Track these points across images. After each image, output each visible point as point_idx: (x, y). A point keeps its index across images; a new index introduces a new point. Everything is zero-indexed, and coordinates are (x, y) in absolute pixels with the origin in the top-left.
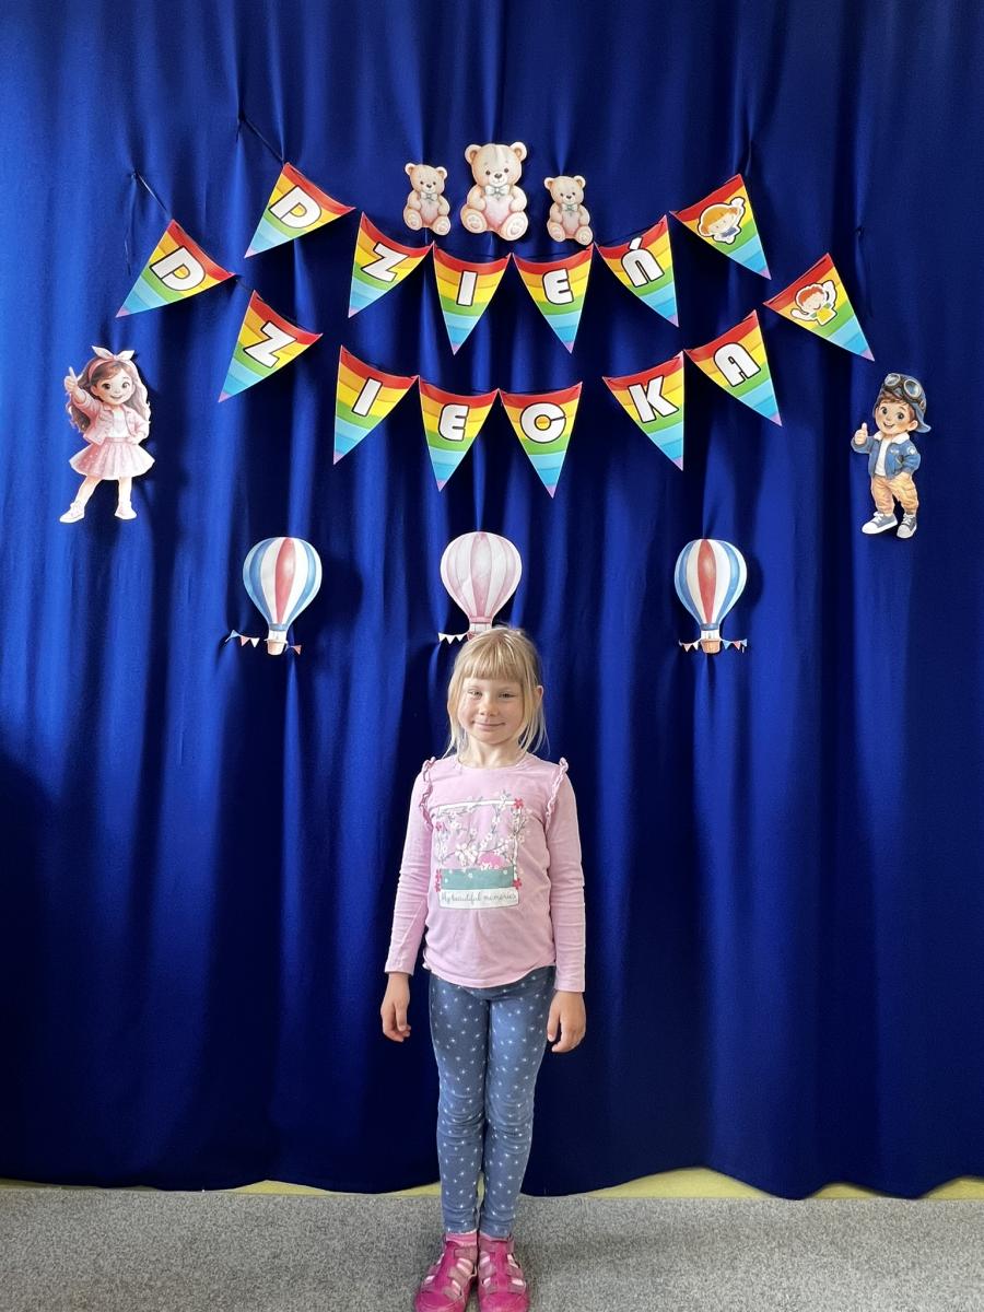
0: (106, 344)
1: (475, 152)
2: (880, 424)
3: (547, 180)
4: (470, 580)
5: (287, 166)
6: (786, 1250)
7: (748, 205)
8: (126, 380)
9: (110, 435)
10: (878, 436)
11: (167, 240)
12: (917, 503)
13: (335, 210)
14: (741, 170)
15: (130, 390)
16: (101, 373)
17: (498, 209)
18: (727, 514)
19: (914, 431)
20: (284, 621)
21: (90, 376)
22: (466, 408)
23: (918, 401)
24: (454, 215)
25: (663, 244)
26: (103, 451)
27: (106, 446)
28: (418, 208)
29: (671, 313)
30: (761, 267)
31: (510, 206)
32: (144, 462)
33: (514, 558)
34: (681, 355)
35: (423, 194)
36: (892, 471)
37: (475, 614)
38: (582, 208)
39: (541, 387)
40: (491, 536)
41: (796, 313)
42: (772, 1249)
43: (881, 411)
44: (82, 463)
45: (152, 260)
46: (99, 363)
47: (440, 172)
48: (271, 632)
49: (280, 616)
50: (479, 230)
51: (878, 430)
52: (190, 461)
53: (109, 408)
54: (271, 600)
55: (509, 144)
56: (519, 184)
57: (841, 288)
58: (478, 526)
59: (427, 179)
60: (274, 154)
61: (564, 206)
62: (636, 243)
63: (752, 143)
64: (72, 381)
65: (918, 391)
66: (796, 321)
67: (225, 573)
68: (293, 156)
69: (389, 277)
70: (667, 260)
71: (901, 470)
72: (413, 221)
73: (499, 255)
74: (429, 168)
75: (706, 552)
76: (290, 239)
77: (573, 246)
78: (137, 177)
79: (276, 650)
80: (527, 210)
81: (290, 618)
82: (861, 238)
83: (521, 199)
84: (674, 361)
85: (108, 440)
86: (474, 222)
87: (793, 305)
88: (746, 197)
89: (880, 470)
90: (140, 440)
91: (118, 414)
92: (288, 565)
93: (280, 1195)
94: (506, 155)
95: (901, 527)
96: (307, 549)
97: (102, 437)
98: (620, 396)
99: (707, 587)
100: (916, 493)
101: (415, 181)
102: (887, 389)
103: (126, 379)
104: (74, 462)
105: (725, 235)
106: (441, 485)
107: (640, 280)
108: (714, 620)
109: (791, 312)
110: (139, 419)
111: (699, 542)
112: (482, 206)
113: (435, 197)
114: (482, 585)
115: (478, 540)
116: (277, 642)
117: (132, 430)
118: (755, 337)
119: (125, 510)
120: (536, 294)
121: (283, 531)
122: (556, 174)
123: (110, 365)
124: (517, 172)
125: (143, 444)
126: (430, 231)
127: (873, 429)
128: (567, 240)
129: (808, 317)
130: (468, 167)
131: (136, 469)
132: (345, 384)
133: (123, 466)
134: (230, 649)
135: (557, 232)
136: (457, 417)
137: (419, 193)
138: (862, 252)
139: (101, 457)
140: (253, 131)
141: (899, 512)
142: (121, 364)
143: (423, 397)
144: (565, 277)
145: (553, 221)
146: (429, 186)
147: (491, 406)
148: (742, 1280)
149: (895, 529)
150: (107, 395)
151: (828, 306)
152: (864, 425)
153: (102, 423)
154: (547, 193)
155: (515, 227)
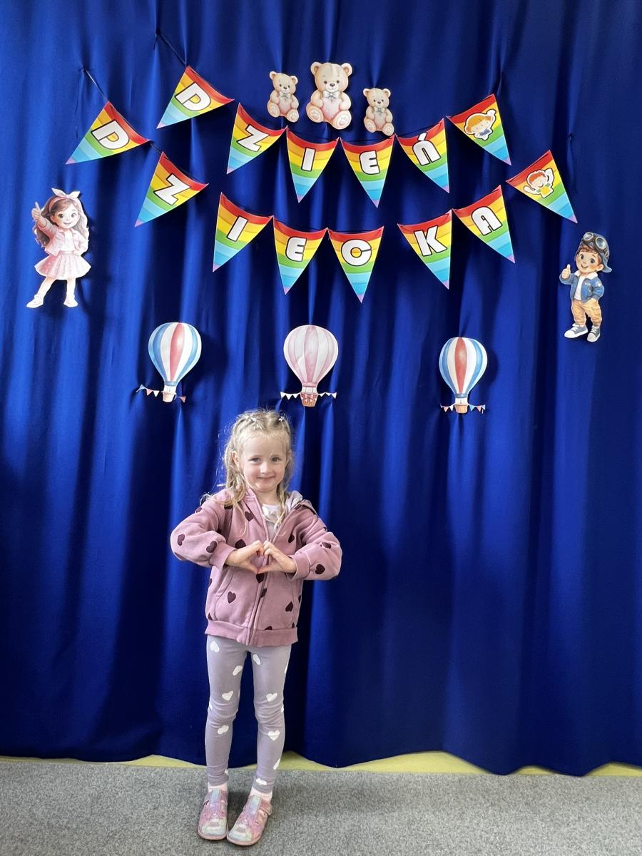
0: (61, 187)
1: (317, 67)
2: (579, 265)
3: (365, 90)
4: (303, 356)
5: (188, 68)
6: (496, 808)
7: (498, 115)
8: (74, 212)
9: (62, 249)
10: (577, 273)
11: (104, 115)
12: (601, 319)
13: (220, 100)
14: (494, 91)
15: (76, 219)
16: (57, 207)
17: (331, 108)
18: (476, 321)
19: (601, 271)
20: (175, 380)
21: (50, 209)
22: (305, 240)
23: (604, 251)
24: (301, 109)
25: (441, 138)
26: (58, 260)
27: (60, 257)
28: (277, 102)
29: (444, 184)
30: (505, 157)
31: (339, 106)
32: (84, 268)
33: (333, 343)
34: (450, 212)
35: (281, 94)
36: (586, 297)
37: (306, 380)
38: (388, 111)
39: (356, 229)
40: (318, 329)
41: (527, 189)
42: (487, 807)
43: (580, 257)
44: (43, 268)
45: (93, 127)
46: (56, 200)
47: (293, 79)
48: (166, 387)
49: (172, 375)
50: (319, 121)
51: (578, 269)
52: (116, 269)
53: (62, 231)
54: (166, 365)
55: (340, 63)
56: (345, 92)
57: (557, 173)
58: (310, 321)
59: (284, 83)
60: (179, 59)
61: (376, 109)
62: (423, 136)
63: (503, 73)
64: (37, 212)
65: (604, 245)
66: (527, 194)
67: (137, 346)
68: (193, 62)
69: (256, 148)
70: (444, 148)
71: (591, 297)
72: (274, 111)
73: (330, 139)
74: (285, 76)
75: (461, 346)
76: (188, 118)
77: (380, 136)
78: (85, 72)
79: (168, 398)
80: (351, 110)
81: (179, 378)
82: (571, 142)
83: (347, 102)
84: (446, 216)
85: (60, 252)
86: (315, 115)
87: (525, 183)
88: (497, 109)
89: (578, 296)
90: (82, 253)
91: (68, 234)
92: (179, 342)
93: (159, 767)
94: (338, 72)
95: (590, 334)
96: (192, 331)
97: (57, 250)
98: (409, 237)
99: (460, 369)
100: (600, 312)
101: (276, 84)
102: (584, 242)
104: (38, 267)
105: (482, 134)
106: (286, 291)
107: (424, 161)
108: (464, 391)
109: (523, 188)
110: (82, 238)
111: (457, 338)
112: (320, 106)
113: (289, 95)
114: (312, 362)
115: (311, 330)
116: (169, 393)
117: (77, 246)
118: (500, 203)
119: (71, 301)
120: (355, 167)
121: (176, 318)
122: (371, 87)
123: (64, 201)
124: (345, 83)
125: (83, 255)
126: (285, 118)
127: (574, 269)
128: (377, 132)
129: (535, 192)
130: (312, 78)
131: (79, 272)
132: (222, 218)
133: (70, 271)
134: (139, 397)
135: (370, 126)
136: (298, 246)
137: (278, 92)
138: (571, 150)
139: (56, 264)
140: (166, 44)
141: (589, 324)
142: (71, 201)
143: (276, 231)
144: (375, 157)
145: (368, 118)
146: (285, 88)
147: (322, 239)
148: (468, 828)
149: (587, 335)
150: (62, 222)
151: (548, 185)
152: (569, 266)
153: (57, 240)
154: (365, 99)
155: (343, 120)
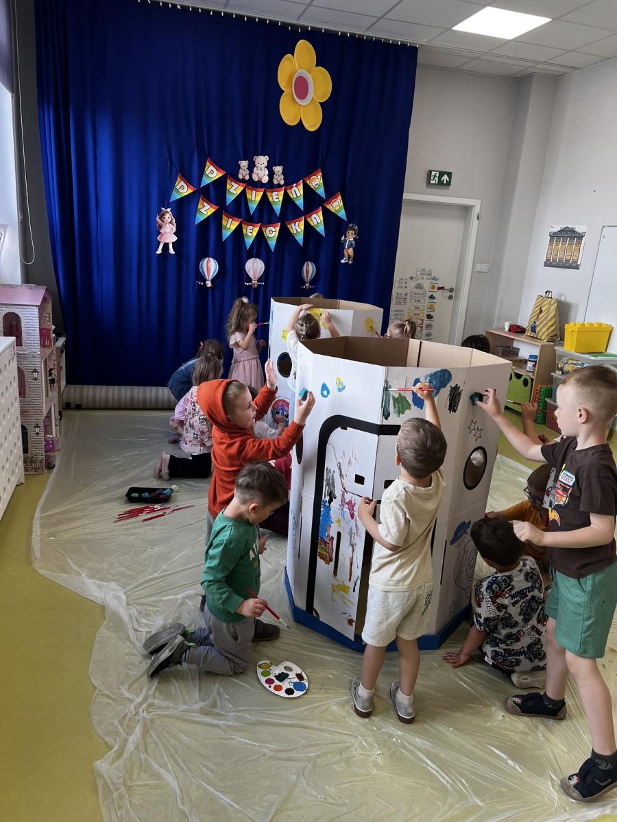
1: (256, 158)
3: (273, 167)
4: (252, 270)
5: (209, 159)
7: (322, 179)
9: (166, 231)
11: (179, 179)
12: (353, 256)
13: (221, 173)
14: (321, 168)
15: (170, 219)
16: (163, 215)
17: (261, 174)
19: (355, 238)
20: (210, 279)
22: (253, 227)
23: (356, 230)
24: (250, 174)
25: (301, 187)
26: (165, 235)
28: (242, 172)
29: (302, 206)
30: (323, 195)
31: (264, 173)
32: (175, 238)
33: (263, 265)
34: (303, 217)
35: (243, 169)
37: (253, 278)
38: (282, 174)
39: (271, 222)
40: (258, 260)
41: (331, 207)
43: (347, 233)
44: (160, 238)
45: (176, 184)
46: (163, 212)
47: (247, 162)
48: (207, 281)
49: (208, 277)
50: (257, 180)
53: (165, 223)
54: (206, 274)
55: (264, 156)
56: (266, 167)
57: (341, 201)
58: (255, 257)
59: (244, 165)
60: (205, 155)
61: (277, 174)
62: (294, 185)
63: (324, 160)
64: (158, 218)
66: (331, 210)
67: (195, 267)
69: (236, 193)
70: (302, 191)
71: (351, 247)
72: (240, 176)
73: (261, 187)
74: (244, 162)
75: (308, 264)
76: (211, 182)
77: (279, 186)
78: (170, 160)
79: (208, 286)
80: (268, 175)
82: (347, 187)
83: (267, 172)
86: (255, 178)
87: (330, 205)
88: (321, 176)
89: (346, 247)
90: (174, 232)
91: (168, 225)
92: (209, 265)
94: (264, 159)
95: (350, 261)
96: (214, 261)
97: (164, 231)
98: (289, 226)
99: (307, 273)
100: (353, 253)
101: (241, 166)
102: (349, 227)
103: (169, 216)
105: (315, 185)
106: (247, 247)
107: (295, 196)
108: (308, 281)
109: (329, 207)
110: (173, 227)
111: (307, 262)
113: (245, 169)
114: (255, 272)
115: (255, 260)
116: (209, 284)
117: (172, 230)
118: (320, 213)
119: (172, 251)
120: (270, 199)
121: (209, 257)
122: (275, 165)
123: (166, 212)
124: (266, 164)
126: (245, 179)
127: (346, 237)
128: (278, 184)
129: (333, 208)
130: (254, 162)
131: (173, 240)
132: (224, 220)
133: (170, 240)
134: (196, 285)
135: (275, 182)
136: (251, 230)
138: (347, 192)
139: (165, 237)
140: (200, 148)
142: (168, 212)
143: (243, 224)
144: (278, 194)
145: (274, 178)
146: (244, 167)
149: (348, 261)
150: (165, 220)
151: (338, 206)
152: (344, 235)
153: (164, 228)
154: (273, 171)
155: (265, 180)
